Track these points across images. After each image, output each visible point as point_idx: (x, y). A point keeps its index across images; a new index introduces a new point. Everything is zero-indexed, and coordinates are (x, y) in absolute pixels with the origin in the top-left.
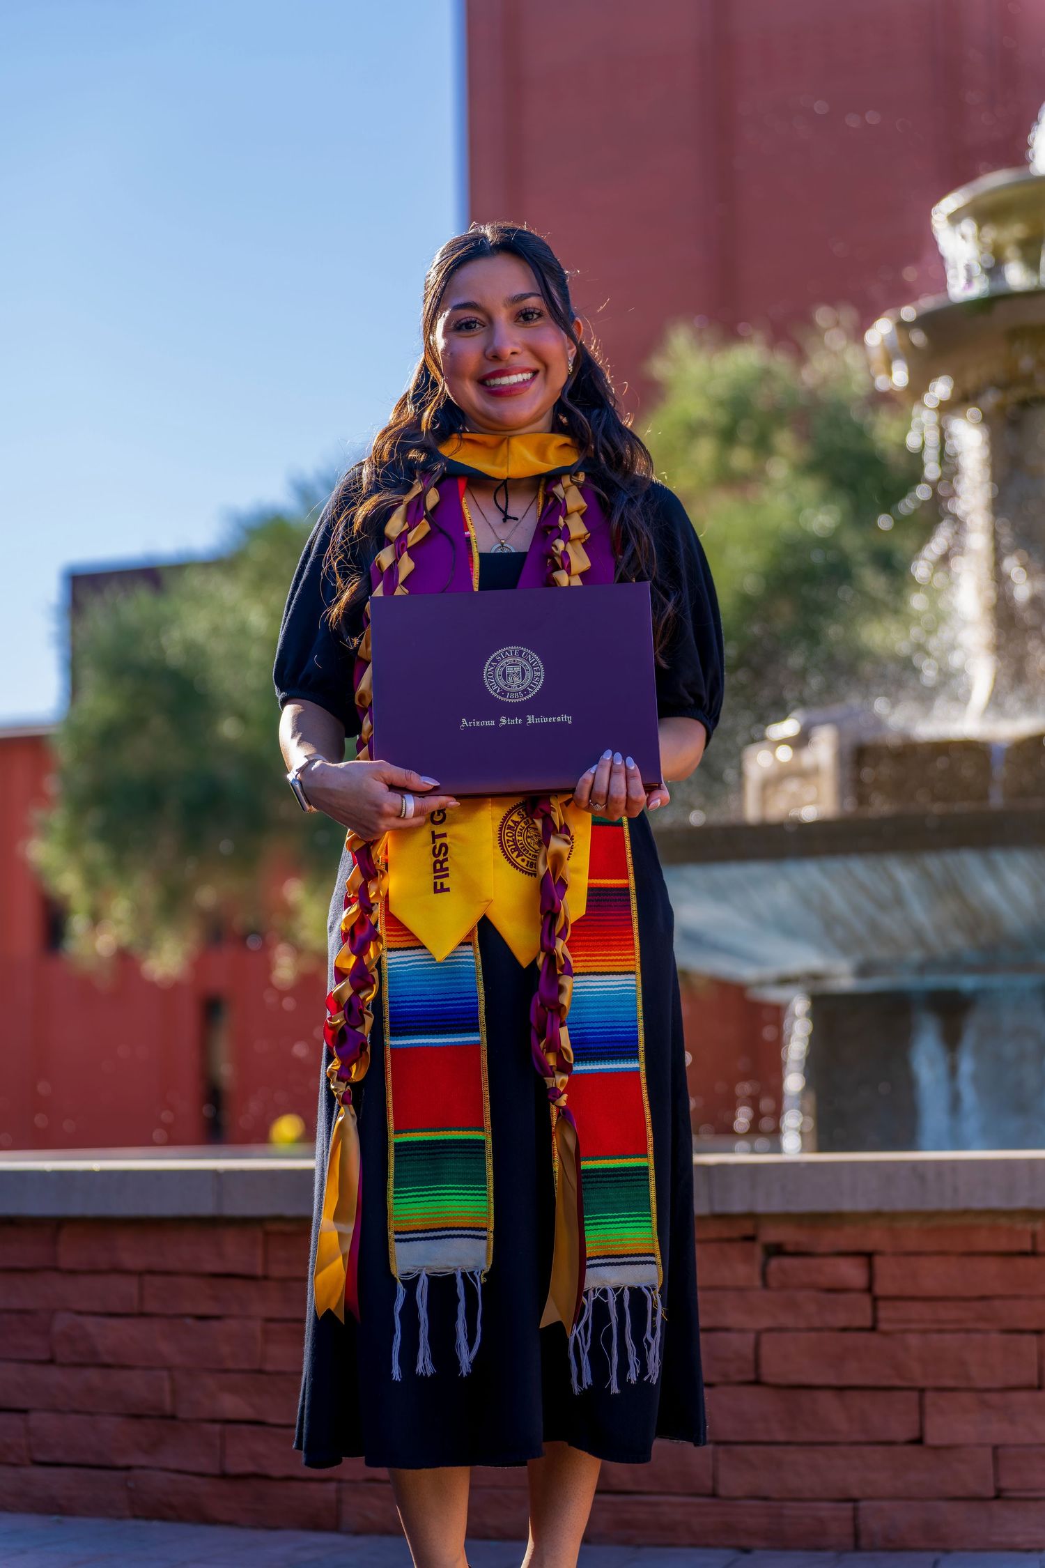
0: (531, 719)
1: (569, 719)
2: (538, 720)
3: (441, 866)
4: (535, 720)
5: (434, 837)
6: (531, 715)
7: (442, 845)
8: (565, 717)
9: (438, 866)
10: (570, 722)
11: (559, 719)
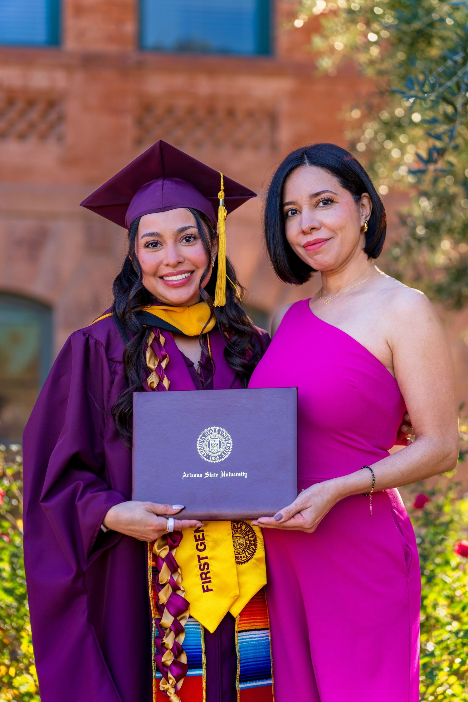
0: (223, 474)
1: (245, 475)
2: (227, 475)
3: (206, 576)
4: (225, 475)
5: (200, 559)
6: (223, 471)
7: (205, 564)
8: (243, 473)
9: (204, 576)
10: (246, 477)
11: (239, 475)
